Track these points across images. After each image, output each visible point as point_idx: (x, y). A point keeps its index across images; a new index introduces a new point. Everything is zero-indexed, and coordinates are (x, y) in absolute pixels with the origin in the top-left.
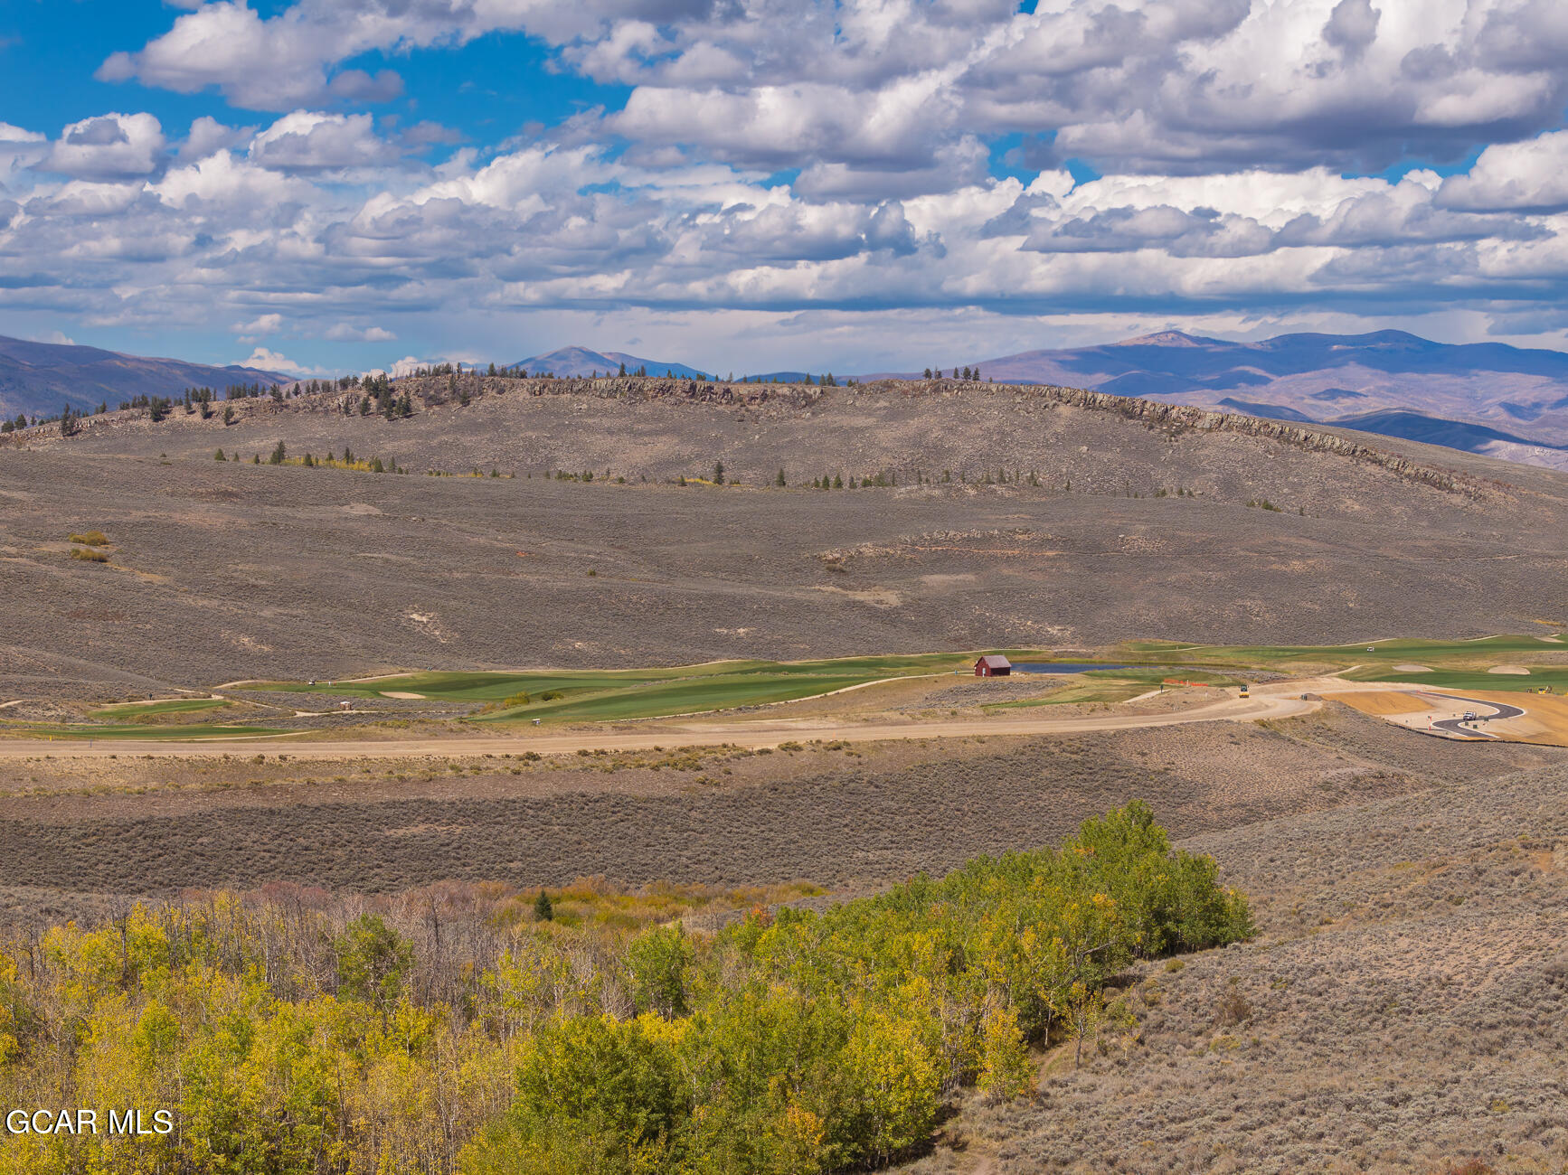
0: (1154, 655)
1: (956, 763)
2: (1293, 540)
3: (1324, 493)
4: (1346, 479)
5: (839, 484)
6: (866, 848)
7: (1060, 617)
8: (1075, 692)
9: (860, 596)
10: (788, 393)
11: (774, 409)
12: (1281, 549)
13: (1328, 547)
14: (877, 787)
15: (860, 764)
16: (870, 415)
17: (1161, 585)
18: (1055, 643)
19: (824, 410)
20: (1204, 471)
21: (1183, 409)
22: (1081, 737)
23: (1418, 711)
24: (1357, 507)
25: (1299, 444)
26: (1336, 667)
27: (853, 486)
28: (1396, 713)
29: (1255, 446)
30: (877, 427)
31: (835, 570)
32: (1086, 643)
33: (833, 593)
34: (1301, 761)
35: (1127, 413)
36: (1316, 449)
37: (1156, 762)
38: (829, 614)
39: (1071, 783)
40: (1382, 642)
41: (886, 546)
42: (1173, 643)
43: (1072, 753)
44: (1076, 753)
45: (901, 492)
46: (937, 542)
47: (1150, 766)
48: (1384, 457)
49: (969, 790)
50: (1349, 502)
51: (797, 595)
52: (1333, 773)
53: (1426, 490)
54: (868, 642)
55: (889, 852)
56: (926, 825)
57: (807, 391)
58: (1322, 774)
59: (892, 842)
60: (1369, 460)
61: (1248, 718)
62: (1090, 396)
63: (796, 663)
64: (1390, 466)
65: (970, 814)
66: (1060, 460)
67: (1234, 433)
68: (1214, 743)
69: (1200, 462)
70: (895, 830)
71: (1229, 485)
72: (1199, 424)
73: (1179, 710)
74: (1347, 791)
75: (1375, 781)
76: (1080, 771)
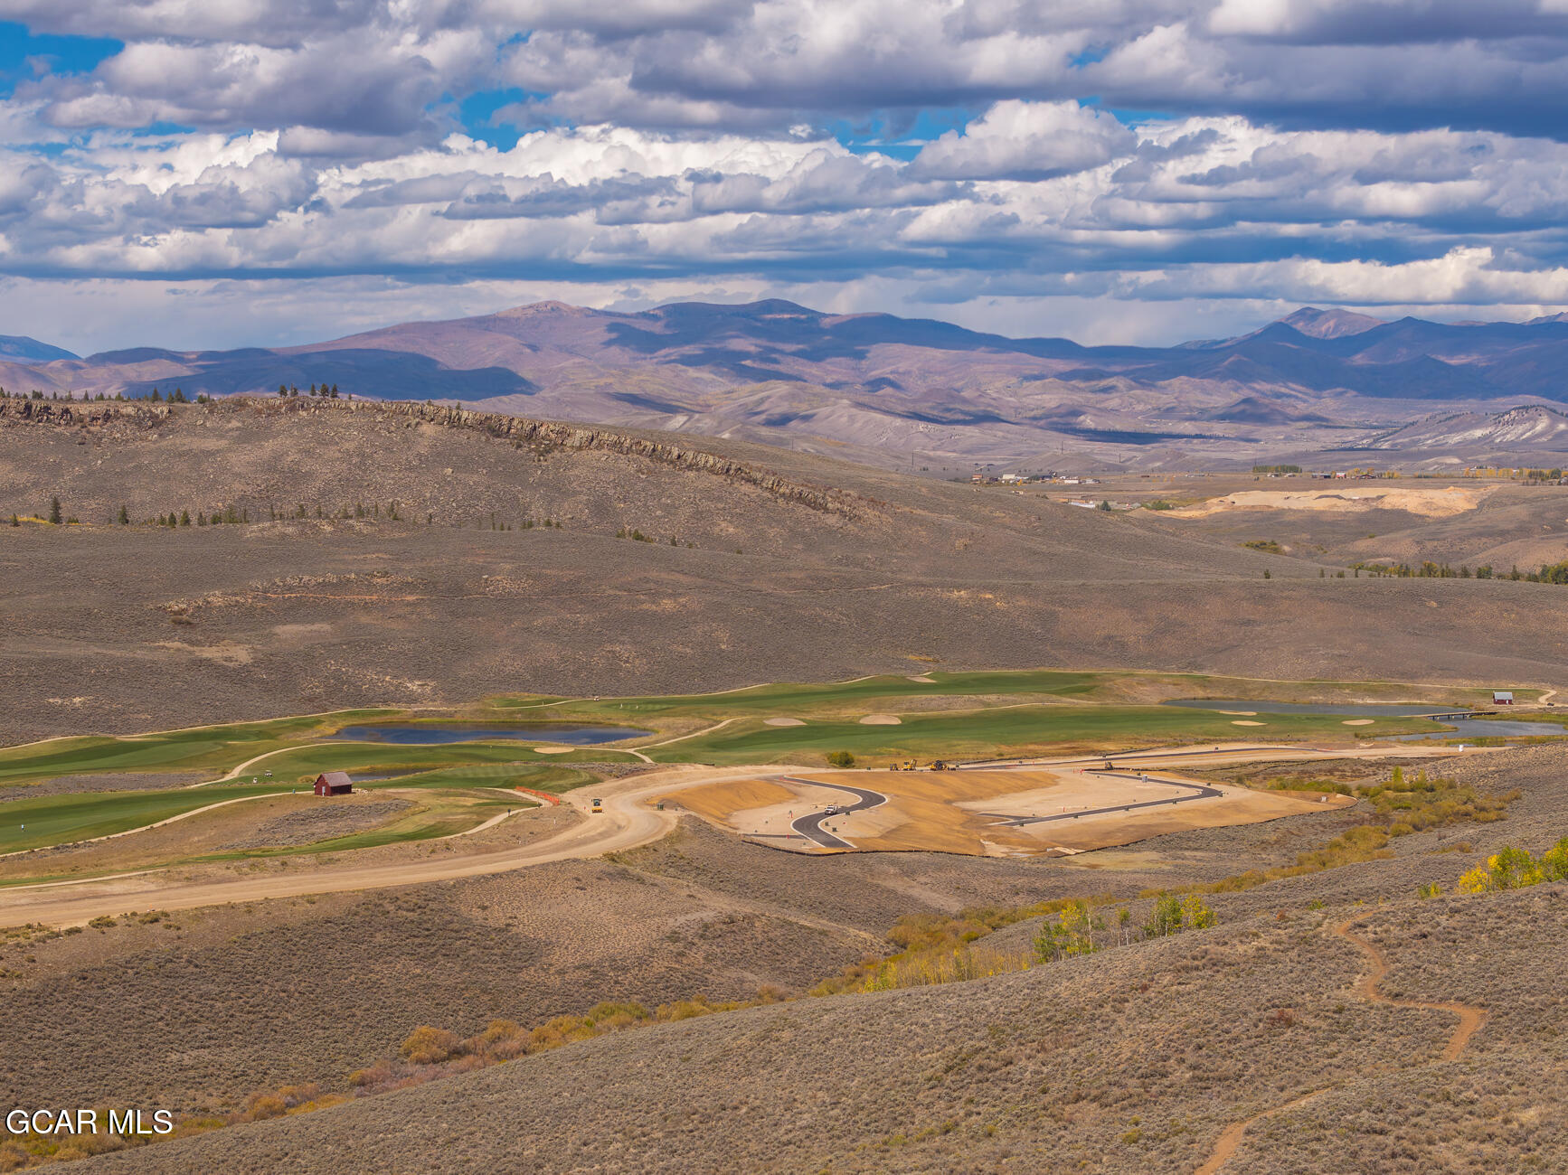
0: (520, 712)
1: (284, 929)
2: (664, 575)
3: (698, 515)
4: (720, 499)
5: (187, 522)
6: (181, 1048)
8: (417, 818)
9: (209, 653)
10: (133, 413)
11: (118, 430)
12: (652, 585)
13: (700, 581)
14: (196, 966)
15: (179, 938)
16: (222, 437)
17: (527, 630)
18: (415, 701)
19: (172, 431)
20: (575, 493)
21: (552, 427)
22: (419, 889)
23: (780, 802)
24: (731, 530)
25: (672, 462)
27: (202, 522)
28: (761, 806)
29: (627, 465)
30: (230, 450)
31: (182, 623)
33: (178, 650)
34: (649, 905)
35: (494, 431)
36: (690, 467)
37: (497, 917)
38: (174, 676)
39: (406, 949)
40: (754, 688)
41: (236, 595)
42: (538, 697)
43: (408, 910)
44: (413, 910)
45: (253, 530)
46: (290, 589)
47: (491, 922)
48: (759, 476)
49: (296, 963)
50: (724, 525)
51: (140, 654)
52: (681, 919)
53: (802, 510)
54: (216, 707)
55: (207, 1051)
56: (249, 1013)
57: (154, 411)
58: (671, 921)
59: (210, 1038)
60: (743, 478)
61: (595, 850)
62: (454, 413)
63: (136, 738)
64: (764, 485)
65: (297, 994)
66: (423, 485)
67: (605, 451)
68: (558, 890)
69: (570, 483)
70: (214, 1021)
71: (601, 508)
72: (569, 442)
73: (524, 844)
74: (696, 941)
75: (724, 927)
76: (415, 933)
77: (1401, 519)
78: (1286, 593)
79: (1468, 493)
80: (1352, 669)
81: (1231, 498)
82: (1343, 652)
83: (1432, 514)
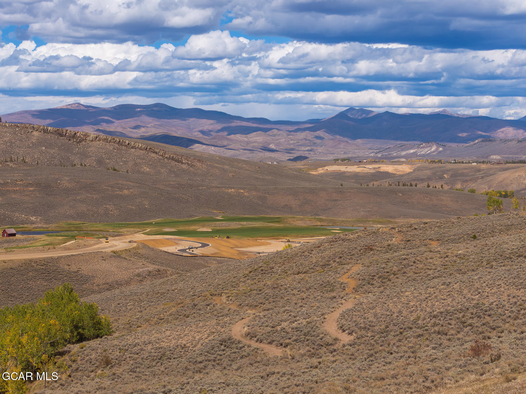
0: (73, 227)
2: (124, 182)
3: (136, 164)
4: (143, 159)
7: (35, 212)
8: (41, 242)
12: (120, 185)
13: (138, 185)
17: (75, 200)
18: (34, 223)
20: (91, 156)
21: (82, 133)
22: (44, 259)
23: (172, 246)
24: (148, 170)
25: (126, 146)
26: (142, 230)
28: (164, 247)
29: (109, 147)
32: (46, 223)
34: (129, 266)
35: (60, 134)
36: (132, 148)
37: (74, 268)
39: (41, 277)
40: (158, 220)
42: (79, 222)
43: (41, 266)
44: (43, 266)
47: (71, 270)
48: (158, 151)
50: (145, 168)
52: (141, 270)
53: (173, 163)
58: (137, 271)
60: (152, 152)
61: (109, 250)
62: (45, 128)
64: (160, 154)
66: (34, 153)
67: (101, 142)
68: (96, 260)
69: (89, 153)
71: (100, 162)
72: (88, 139)
73: (82, 248)
74: (146, 276)
75: (156, 272)
76: (44, 272)
77: (387, 175)
78: (349, 191)
79: (410, 166)
80: (373, 215)
81: (326, 168)
82: (369, 210)
83: (398, 173)
